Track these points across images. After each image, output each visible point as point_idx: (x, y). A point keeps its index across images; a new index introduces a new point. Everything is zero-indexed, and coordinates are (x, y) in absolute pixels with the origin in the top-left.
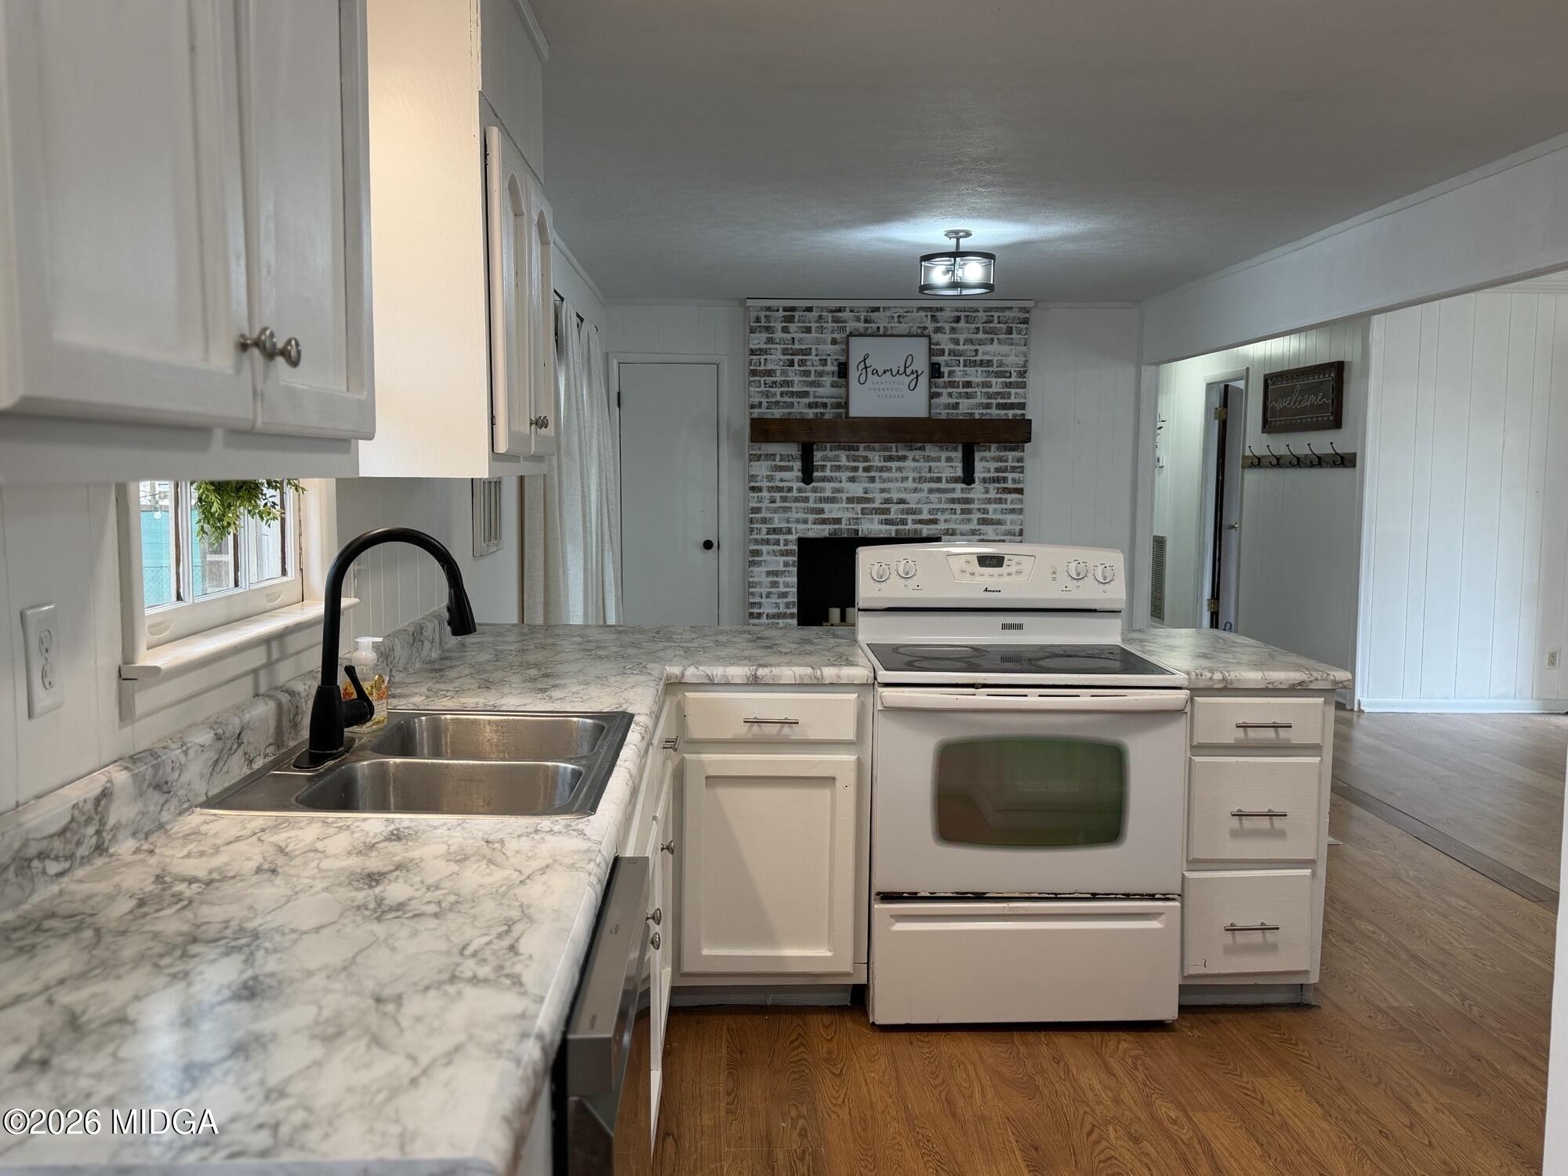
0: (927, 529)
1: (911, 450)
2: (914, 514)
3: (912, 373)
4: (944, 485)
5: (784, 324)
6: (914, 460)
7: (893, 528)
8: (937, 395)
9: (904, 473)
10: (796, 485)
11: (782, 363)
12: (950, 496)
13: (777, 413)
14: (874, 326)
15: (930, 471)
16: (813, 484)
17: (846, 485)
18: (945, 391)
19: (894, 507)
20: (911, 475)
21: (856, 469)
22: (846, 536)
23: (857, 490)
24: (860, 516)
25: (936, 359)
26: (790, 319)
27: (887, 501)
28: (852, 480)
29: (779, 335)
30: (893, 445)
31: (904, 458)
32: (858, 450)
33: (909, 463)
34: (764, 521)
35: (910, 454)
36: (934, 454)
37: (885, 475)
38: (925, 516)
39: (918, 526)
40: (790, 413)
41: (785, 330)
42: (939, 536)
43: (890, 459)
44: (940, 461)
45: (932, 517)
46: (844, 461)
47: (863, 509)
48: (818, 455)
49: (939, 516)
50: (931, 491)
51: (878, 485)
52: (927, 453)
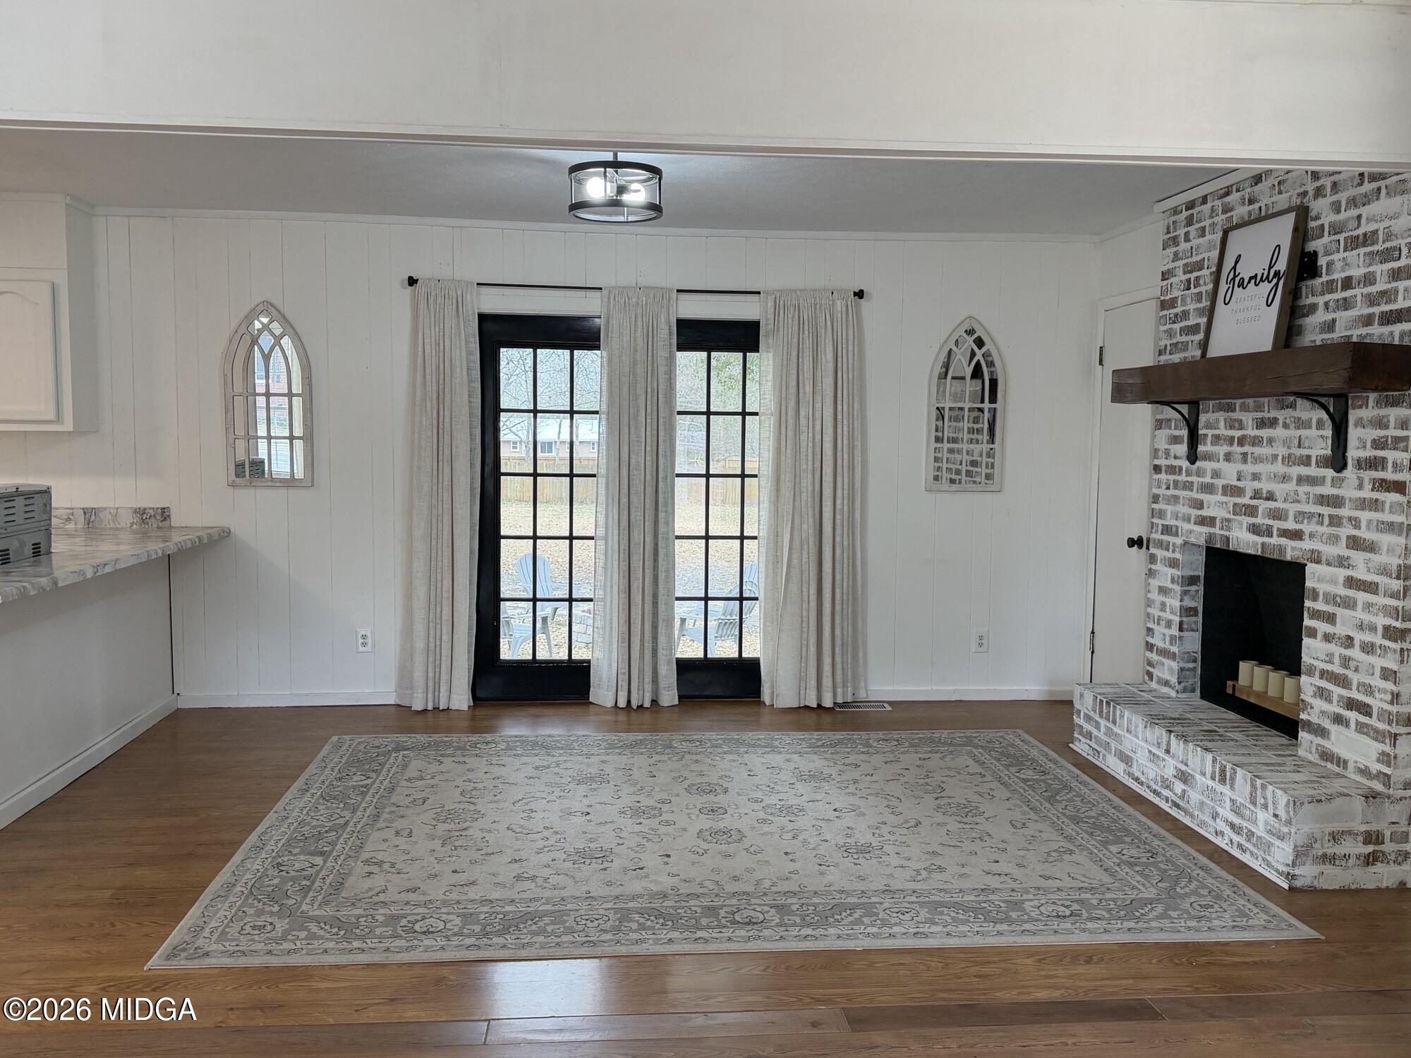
0: (1293, 549)
1: (1282, 408)
2: (1280, 519)
3: (1274, 277)
4: (1312, 471)
5: (1186, 229)
6: (1286, 426)
7: (1259, 540)
8: (1313, 308)
9: (1275, 448)
10: (1185, 464)
11: (1182, 287)
12: (1320, 490)
13: (1176, 358)
14: (1256, 206)
15: (1299, 447)
16: (1198, 463)
17: (1222, 465)
18: (1321, 300)
19: (1263, 505)
20: (1282, 451)
21: (1231, 440)
22: (1219, 546)
23: (1230, 472)
24: (1232, 517)
25: (1312, 246)
26: (1190, 221)
27: (1257, 495)
28: (1228, 457)
29: (1183, 246)
30: (1266, 400)
31: (1273, 423)
32: (1234, 410)
33: (1279, 432)
34: (1161, 514)
35: (1281, 415)
36: (1304, 415)
37: (1257, 450)
38: (1290, 525)
39: (1283, 541)
40: (1185, 358)
41: (1187, 240)
42: (1302, 561)
43: (1261, 424)
44: (1310, 427)
45: (1298, 527)
46: (1223, 431)
47: (1235, 505)
48: (1203, 418)
49: (1307, 527)
50: (1301, 480)
51: (1249, 468)
52: (1297, 414)
